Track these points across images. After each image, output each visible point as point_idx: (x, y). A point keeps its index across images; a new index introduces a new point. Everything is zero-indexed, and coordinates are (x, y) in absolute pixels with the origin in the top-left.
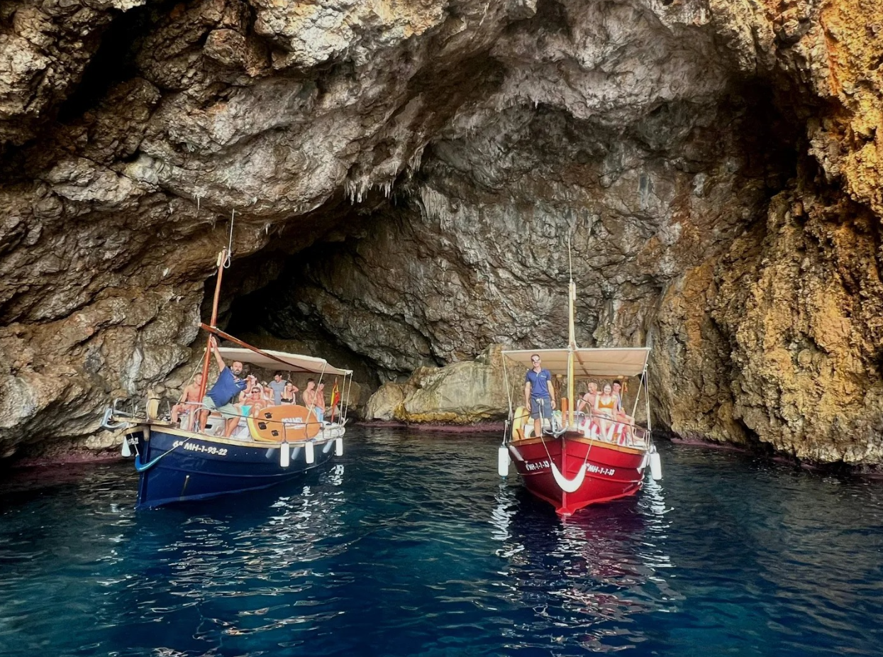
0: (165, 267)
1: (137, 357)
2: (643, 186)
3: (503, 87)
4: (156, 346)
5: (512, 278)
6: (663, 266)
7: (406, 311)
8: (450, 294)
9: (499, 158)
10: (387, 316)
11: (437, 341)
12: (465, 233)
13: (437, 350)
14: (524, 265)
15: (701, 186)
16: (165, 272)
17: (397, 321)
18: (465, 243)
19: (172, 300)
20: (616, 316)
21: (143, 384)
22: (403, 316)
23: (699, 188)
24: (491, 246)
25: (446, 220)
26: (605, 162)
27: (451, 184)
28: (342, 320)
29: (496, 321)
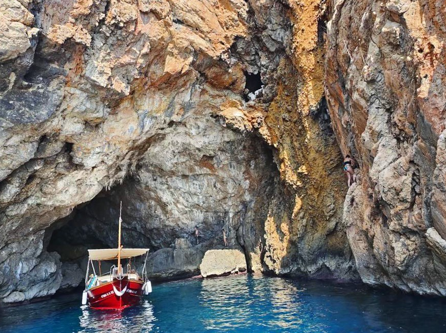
0: (30, 228)
1: (20, 265)
2: (231, 167)
3: (166, 138)
4: (27, 259)
5: (184, 207)
6: (246, 197)
7: (137, 226)
8: (157, 216)
9: (171, 159)
10: (128, 229)
11: (153, 239)
12: (161, 190)
13: (153, 243)
14: (187, 201)
15: (253, 165)
16: (31, 229)
17: (133, 230)
18: (160, 194)
19: (33, 240)
20: (231, 220)
21: (22, 275)
22: (136, 228)
23: (253, 167)
24: (172, 194)
25: (152, 184)
26: (214, 159)
27: (152, 169)
28: (105, 233)
29: (179, 227)
